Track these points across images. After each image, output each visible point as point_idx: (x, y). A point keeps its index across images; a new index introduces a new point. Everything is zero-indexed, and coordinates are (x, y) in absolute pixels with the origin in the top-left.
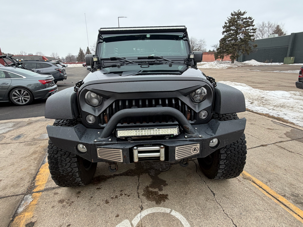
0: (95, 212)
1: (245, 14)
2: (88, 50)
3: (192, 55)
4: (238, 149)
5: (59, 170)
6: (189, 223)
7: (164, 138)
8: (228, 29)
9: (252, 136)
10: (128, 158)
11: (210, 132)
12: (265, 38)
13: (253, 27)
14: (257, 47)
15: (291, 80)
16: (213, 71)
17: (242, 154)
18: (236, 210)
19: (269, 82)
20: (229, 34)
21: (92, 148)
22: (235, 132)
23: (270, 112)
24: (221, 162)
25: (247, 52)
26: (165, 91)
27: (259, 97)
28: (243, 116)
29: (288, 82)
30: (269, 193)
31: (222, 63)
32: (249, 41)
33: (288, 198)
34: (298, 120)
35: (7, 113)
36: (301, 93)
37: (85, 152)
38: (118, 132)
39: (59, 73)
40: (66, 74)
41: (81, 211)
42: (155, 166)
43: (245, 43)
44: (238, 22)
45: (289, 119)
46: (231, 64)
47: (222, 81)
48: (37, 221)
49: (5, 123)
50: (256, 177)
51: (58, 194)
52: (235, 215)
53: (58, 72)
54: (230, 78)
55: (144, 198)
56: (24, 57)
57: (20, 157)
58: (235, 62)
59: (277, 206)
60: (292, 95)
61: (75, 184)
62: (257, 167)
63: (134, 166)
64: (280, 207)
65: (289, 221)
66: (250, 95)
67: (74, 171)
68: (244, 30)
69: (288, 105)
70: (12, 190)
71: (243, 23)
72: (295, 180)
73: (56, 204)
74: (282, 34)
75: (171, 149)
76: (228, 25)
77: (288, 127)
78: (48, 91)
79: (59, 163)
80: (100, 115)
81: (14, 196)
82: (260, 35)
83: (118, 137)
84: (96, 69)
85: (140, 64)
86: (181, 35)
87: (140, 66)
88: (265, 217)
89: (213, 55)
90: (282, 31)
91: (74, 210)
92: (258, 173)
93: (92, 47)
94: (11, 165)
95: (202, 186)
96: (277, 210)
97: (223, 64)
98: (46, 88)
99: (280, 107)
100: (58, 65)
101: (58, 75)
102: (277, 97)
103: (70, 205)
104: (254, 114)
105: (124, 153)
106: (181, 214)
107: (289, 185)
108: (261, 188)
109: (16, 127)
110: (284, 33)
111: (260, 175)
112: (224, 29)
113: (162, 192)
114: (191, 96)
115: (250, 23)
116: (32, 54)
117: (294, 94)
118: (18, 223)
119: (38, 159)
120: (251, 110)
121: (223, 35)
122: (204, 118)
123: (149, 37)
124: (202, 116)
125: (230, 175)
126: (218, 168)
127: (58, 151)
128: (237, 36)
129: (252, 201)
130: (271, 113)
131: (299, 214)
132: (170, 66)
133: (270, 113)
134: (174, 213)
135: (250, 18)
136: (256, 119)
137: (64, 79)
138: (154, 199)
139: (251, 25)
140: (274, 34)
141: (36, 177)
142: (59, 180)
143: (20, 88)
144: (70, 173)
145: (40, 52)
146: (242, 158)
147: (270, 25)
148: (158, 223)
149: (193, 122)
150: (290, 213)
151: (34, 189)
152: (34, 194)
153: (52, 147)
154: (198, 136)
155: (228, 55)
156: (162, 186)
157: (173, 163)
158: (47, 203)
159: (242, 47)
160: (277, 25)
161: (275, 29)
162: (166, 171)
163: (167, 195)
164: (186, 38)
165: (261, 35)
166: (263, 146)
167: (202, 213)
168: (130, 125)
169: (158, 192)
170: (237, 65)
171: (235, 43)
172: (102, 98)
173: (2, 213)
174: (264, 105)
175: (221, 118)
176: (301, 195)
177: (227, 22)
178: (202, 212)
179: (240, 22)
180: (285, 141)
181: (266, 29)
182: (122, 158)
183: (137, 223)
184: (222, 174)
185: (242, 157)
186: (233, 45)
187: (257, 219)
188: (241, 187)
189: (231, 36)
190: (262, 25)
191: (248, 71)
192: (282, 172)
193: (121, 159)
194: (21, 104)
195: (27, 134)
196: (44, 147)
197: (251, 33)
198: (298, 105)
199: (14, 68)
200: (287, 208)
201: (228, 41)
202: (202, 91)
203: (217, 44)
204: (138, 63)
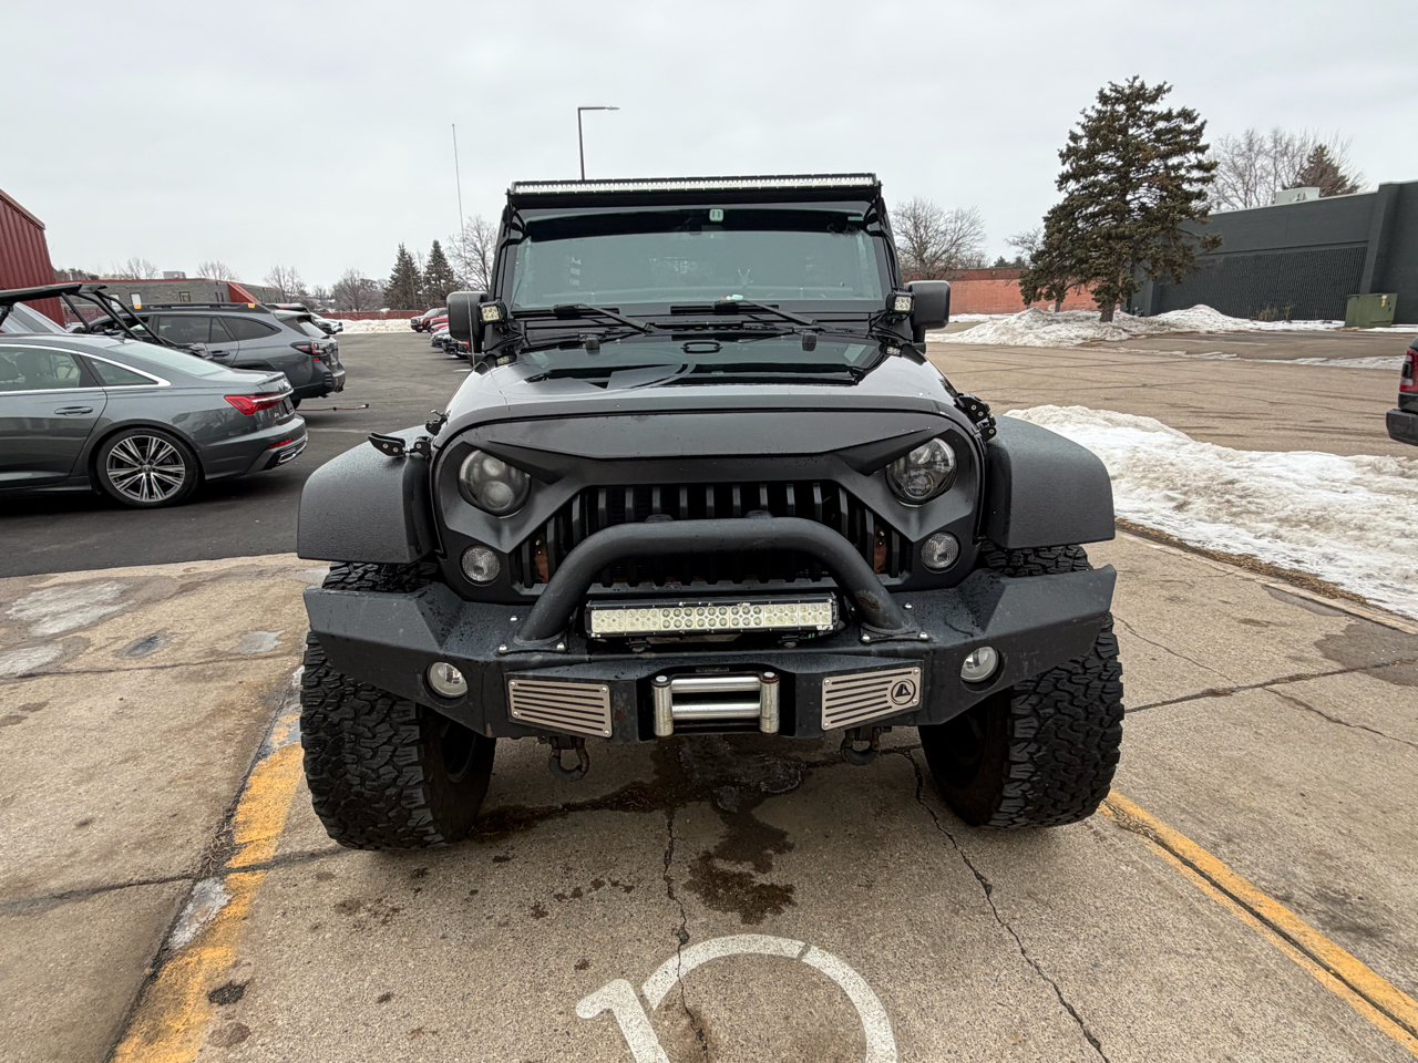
0: (492, 949)
1: (1164, 96)
2: (437, 255)
3: (905, 299)
4: (1086, 697)
5: (345, 774)
6: (877, 995)
7: (779, 642)
8: (1083, 163)
9: (1169, 651)
10: (634, 718)
11: (965, 622)
12: (1262, 205)
13: (1200, 156)
14: (1219, 250)
15: (1375, 401)
16: (1012, 359)
17: (1102, 719)
18: (1078, 950)
19: (1273, 412)
20: (1090, 186)
21: (488, 680)
22: (1068, 623)
23: (1262, 549)
24: (1016, 753)
25: (1173, 271)
26: (784, 452)
27: (1212, 479)
28: (1136, 563)
29: (1358, 413)
30: (1222, 885)
31: (1058, 322)
32: (1181, 220)
33: (1301, 908)
34: (1384, 586)
35: (87, 541)
36: (1405, 463)
37: (459, 698)
38: (594, 614)
39: (310, 362)
40: (340, 367)
41: (433, 944)
42: (738, 771)
43: (1162, 229)
44: (1131, 131)
45: (1345, 581)
46: (1097, 323)
47: (1051, 406)
48: (253, 979)
49: (83, 584)
50: (1173, 823)
51: (334, 877)
52: (1072, 969)
53: (307, 359)
54: (1091, 392)
55: (693, 899)
56: (145, 288)
57: (159, 727)
58: (1119, 314)
59: (1249, 939)
60: (1364, 473)
61: (408, 836)
62: (1181, 783)
63: (652, 770)
64: (1263, 941)
65: (1293, 996)
66: (1171, 469)
67: (407, 779)
68: (1161, 171)
69: (1343, 516)
70: (139, 861)
71: (1153, 137)
72: (1340, 836)
73: (326, 915)
74: (1339, 188)
75: (805, 684)
76: (1085, 147)
77: (1338, 613)
78: (267, 443)
79: (348, 745)
80: (518, 550)
81: (152, 882)
82: (1236, 191)
83: (593, 635)
84: (495, 358)
85: (681, 333)
86: (856, 212)
87: (681, 344)
88: (1196, 979)
89: (1014, 281)
90: (1341, 172)
91: (405, 940)
92: (1183, 805)
93: (457, 244)
94: (126, 761)
95: (939, 854)
96: (1249, 952)
97: (1063, 324)
98: (255, 430)
99: (1306, 526)
100: (306, 325)
101: (306, 370)
102: (1295, 481)
103: (384, 922)
104: (1189, 556)
105: (615, 698)
106: (846, 962)
107: (1313, 858)
108: (1191, 865)
109: (131, 602)
110: (1348, 183)
111: (1189, 813)
112: (1064, 163)
113: (768, 874)
114: (892, 475)
115: (1187, 138)
116: (184, 274)
117: (1374, 466)
118: (176, 987)
119: (239, 738)
120: (1176, 539)
121: (1060, 190)
122: (943, 564)
123: (721, 218)
124: (935, 558)
125: (1054, 806)
126: (1003, 777)
127: (343, 696)
128: (1125, 195)
129: (1147, 918)
130: (1267, 554)
131: (1340, 971)
132: (809, 345)
133: (1259, 554)
134: (815, 958)
135: (1187, 116)
136: (1195, 579)
137: (329, 389)
138: (735, 904)
139: (1191, 148)
140: (1300, 185)
141: (235, 809)
142: (343, 818)
143: (141, 430)
144: (389, 787)
145: (215, 263)
146: (1103, 736)
147: (1284, 146)
148: (750, 995)
149: (897, 581)
150: (1303, 964)
151: (230, 859)
152: (232, 876)
153: (320, 678)
154: (916, 638)
155: (1084, 282)
156: (770, 852)
157: (818, 759)
158: (288, 914)
159: (1151, 248)
160: (1318, 144)
161: (1306, 165)
162: (786, 792)
163: (790, 889)
164: (877, 223)
165: (1239, 192)
166: (1213, 693)
167: (932, 958)
168: (641, 588)
169: (751, 876)
170: (1124, 330)
171: (1116, 227)
172: (530, 480)
173: (108, 948)
174: (1234, 515)
175: (1016, 569)
176: (1360, 898)
177: (1080, 131)
178: (932, 955)
179: (1139, 132)
180: (1313, 676)
181: (1266, 162)
182: (607, 719)
183: (663, 994)
184: (1021, 803)
185: (1105, 733)
186: (1108, 237)
187: (1160, 985)
188: (1105, 860)
189: (1100, 194)
190: (1243, 146)
191: (1176, 356)
192: (1286, 805)
193: (603, 722)
194: (144, 500)
195: (182, 632)
196: (262, 686)
197: (1190, 181)
198: (1386, 515)
199: (118, 342)
200: (1292, 946)
201: (1086, 218)
202: (933, 456)
203: (1032, 233)
204: (671, 332)
